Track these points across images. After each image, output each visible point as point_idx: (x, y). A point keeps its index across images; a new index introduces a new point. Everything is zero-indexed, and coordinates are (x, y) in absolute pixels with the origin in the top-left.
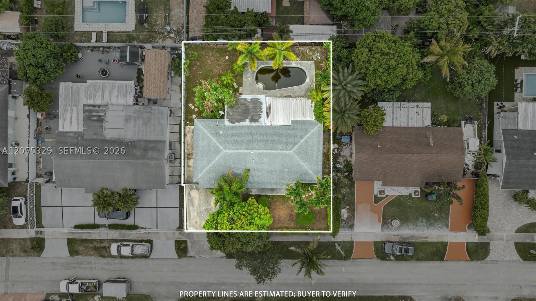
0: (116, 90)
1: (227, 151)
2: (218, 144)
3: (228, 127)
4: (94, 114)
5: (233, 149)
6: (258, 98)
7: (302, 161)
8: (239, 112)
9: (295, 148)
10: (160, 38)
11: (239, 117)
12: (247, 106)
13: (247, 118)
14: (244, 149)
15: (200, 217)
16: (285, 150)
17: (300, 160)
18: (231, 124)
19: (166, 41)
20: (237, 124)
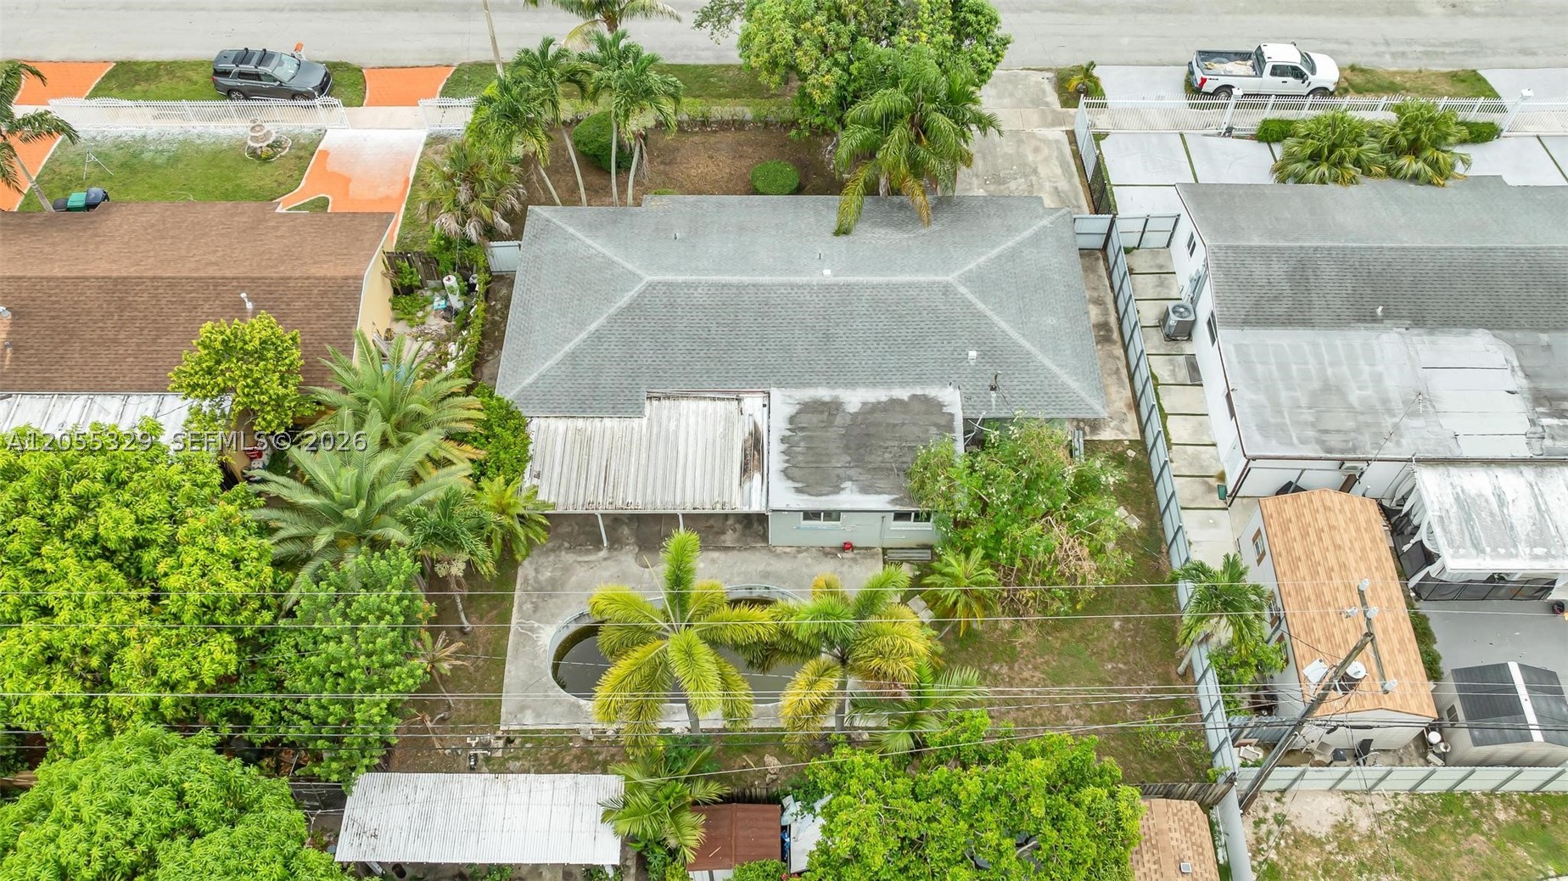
1: (937, 279)
2: (981, 306)
3: (944, 380)
5: (910, 285)
6: (806, 497)
7: (604, 256)
8: (894, 438)
9: (633, 293)
10: (1371, 836)
11: (896, 419)
12: (859, 462)
13: (855, 416)
14: (865, 287)
15: (1025, 164)
16: (678, 285)
17: (616, 259)
18: (932, 392)
19: (1332, 820)
20: (903, 394)
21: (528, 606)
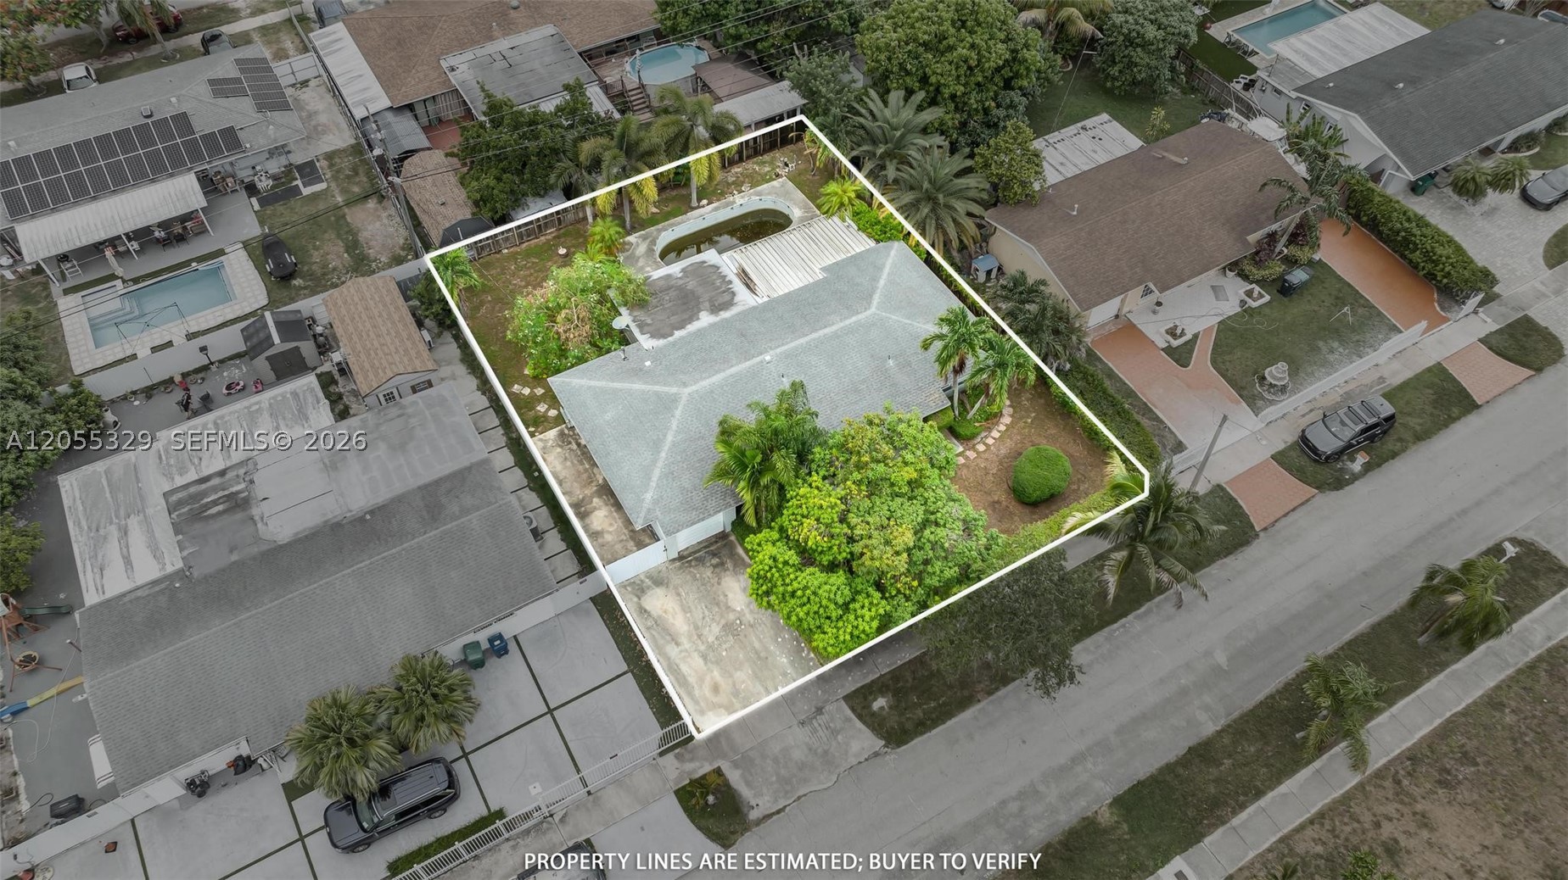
0: (264, 417)
1: (694, 388)
2: (656, 388)
3: (660, 349)
4: (209, 500)
5: (709, 377)
6: (698, 261)
8: (668, 308)
9: (875, 301)
12: (680, 289)
15: (717, 663)
16: (852, 316)
18: (662, 342)
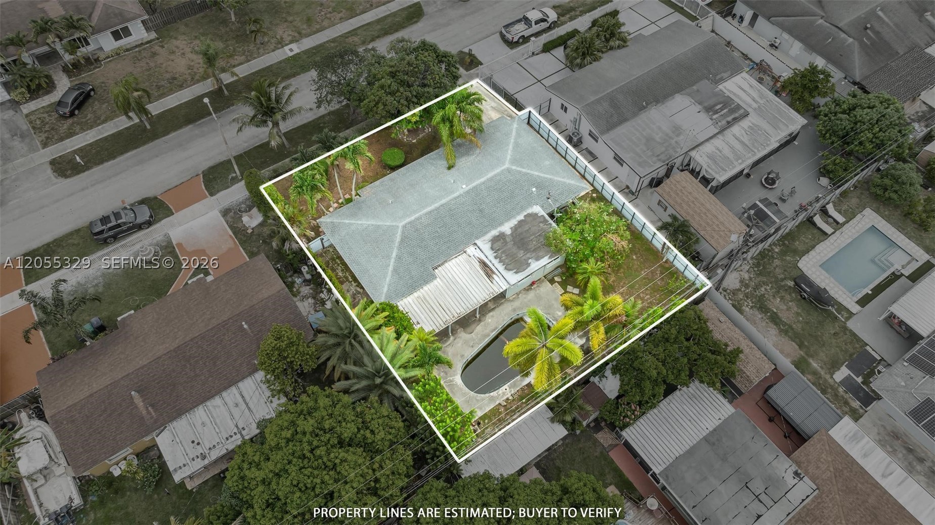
0: (731, 156)
1: (503, 168)
2: (524, 170)
3: (530, 205)
4: (725, 110)
5: (495, 175)
6: (521, 273)
7: (372, 225)
8: (531, 235)
9: (399, 233)
11: (527, 227)
12: (527, 250)
13: (512, 234)
14: (480, 185)
16: (414, 221)
17: (379, 223)
18: (530, 211)
19: (738, 281)
20: (521, 217)
21: (442, 374)
